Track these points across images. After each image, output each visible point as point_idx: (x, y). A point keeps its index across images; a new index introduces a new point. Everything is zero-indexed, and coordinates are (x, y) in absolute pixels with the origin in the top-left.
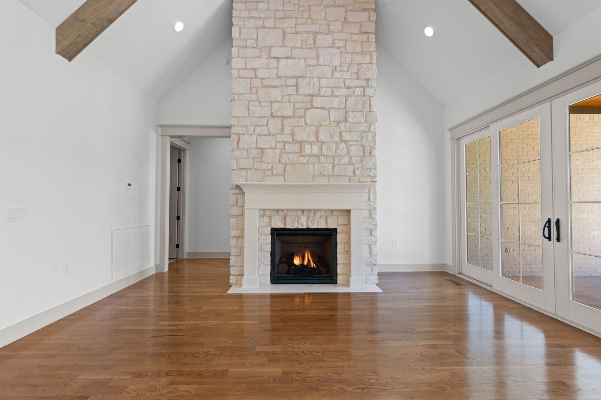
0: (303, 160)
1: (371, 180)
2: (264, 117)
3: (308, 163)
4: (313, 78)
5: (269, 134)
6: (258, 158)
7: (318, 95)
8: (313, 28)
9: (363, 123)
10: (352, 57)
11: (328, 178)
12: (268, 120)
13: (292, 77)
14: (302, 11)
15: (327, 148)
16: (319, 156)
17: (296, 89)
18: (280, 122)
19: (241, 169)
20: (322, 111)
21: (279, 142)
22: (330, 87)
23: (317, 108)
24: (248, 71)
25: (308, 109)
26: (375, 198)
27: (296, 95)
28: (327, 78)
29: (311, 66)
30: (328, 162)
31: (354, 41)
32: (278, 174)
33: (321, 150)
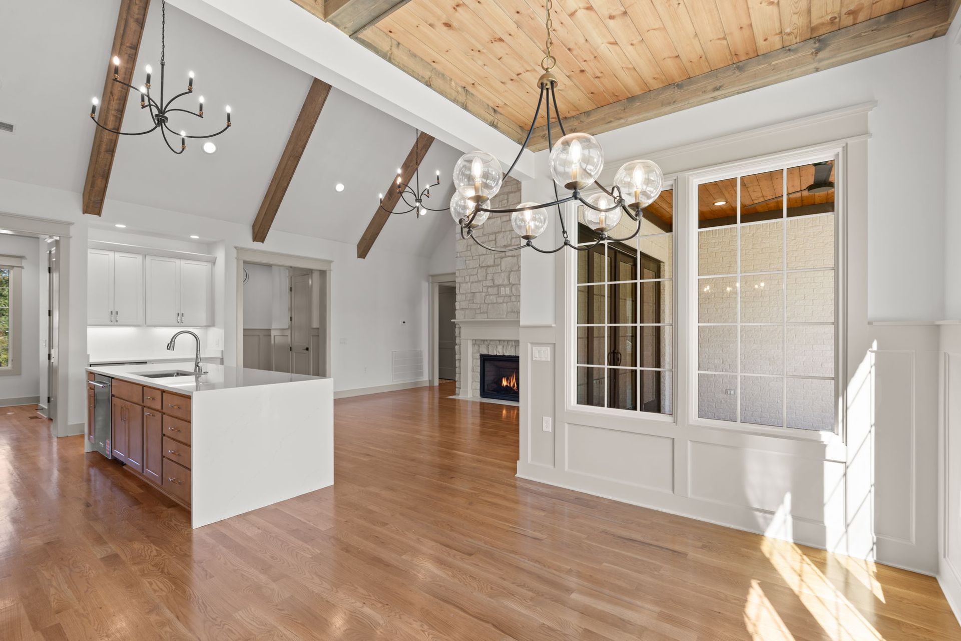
0: (500, 300)
2: (475, 268)
3: (503, 302)
4: (506, 231)
5: (479, 281)
11: (517, 313)
12: (477, 270)
13: (492, 234)
15: (517, 289)
16: (511, 296)
17: (495, 243)
18: (485, 271)
19: (462, 309)
20: (513, 258)
21: (485, 287)
22: (518, 237)
23: (509, 256)
25: (503, 258)
29: (505, 222)
30: (517, 300)
32: (484, 312)
33: (512, 291)
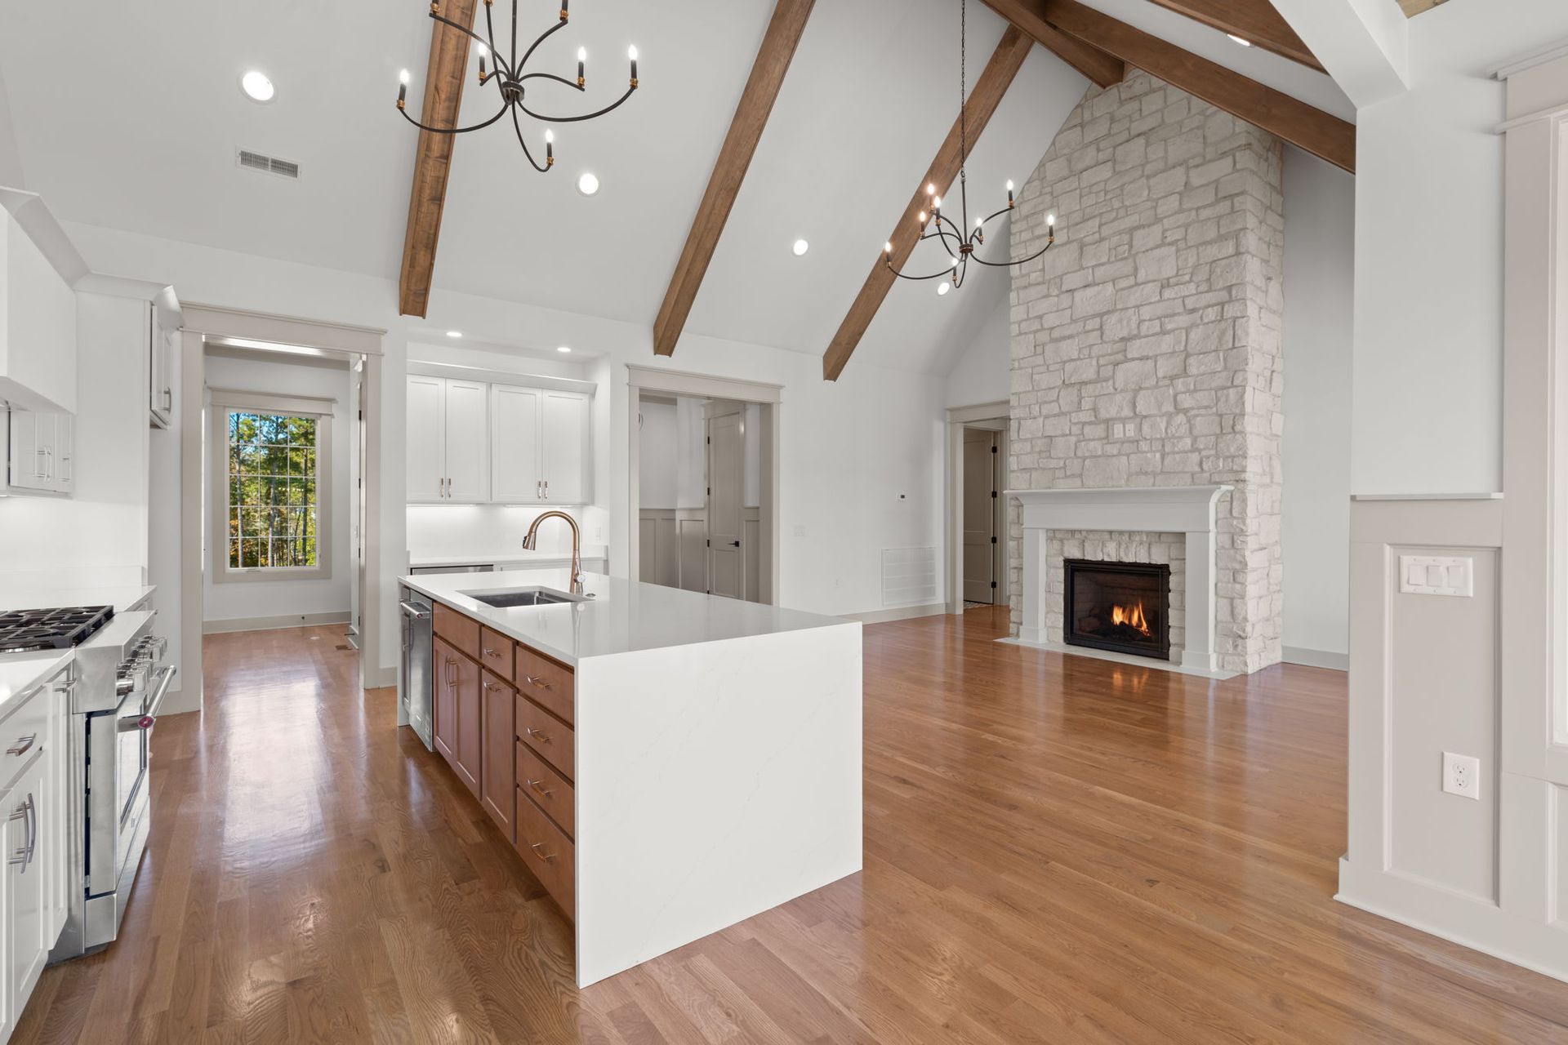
0: (1112, 449)
1: (1234, 478)
2: (1054, 388)
3: (1120, 454)
4: (1127, 308)
5: (1061, 414)
6: (1045, 452)
7: (1137, 336)
8: (1128, 223)
9: (1220, 372)
10: (1198, 254)
11: (1154, 478)
12: (1059, 392)
13: (1094, 316)
14: (1111, 200)
15: (1152, 427)
17: (1100, 334)
18: (1076, 392)
19: (1024, 469)
20: (1142, 362)
21: (1076, 424)
22: (1158, 318)
23: (1133, 359)
24: (1031, 321)
25: (1118, 364)
26: (1244, 511)
27: (1101, 343)
28: (1151, 303)
29: (1125, 289)
30: (1154, 449)
31: (1202, 221)
32: (1073, 476)
33: (1141, 430)
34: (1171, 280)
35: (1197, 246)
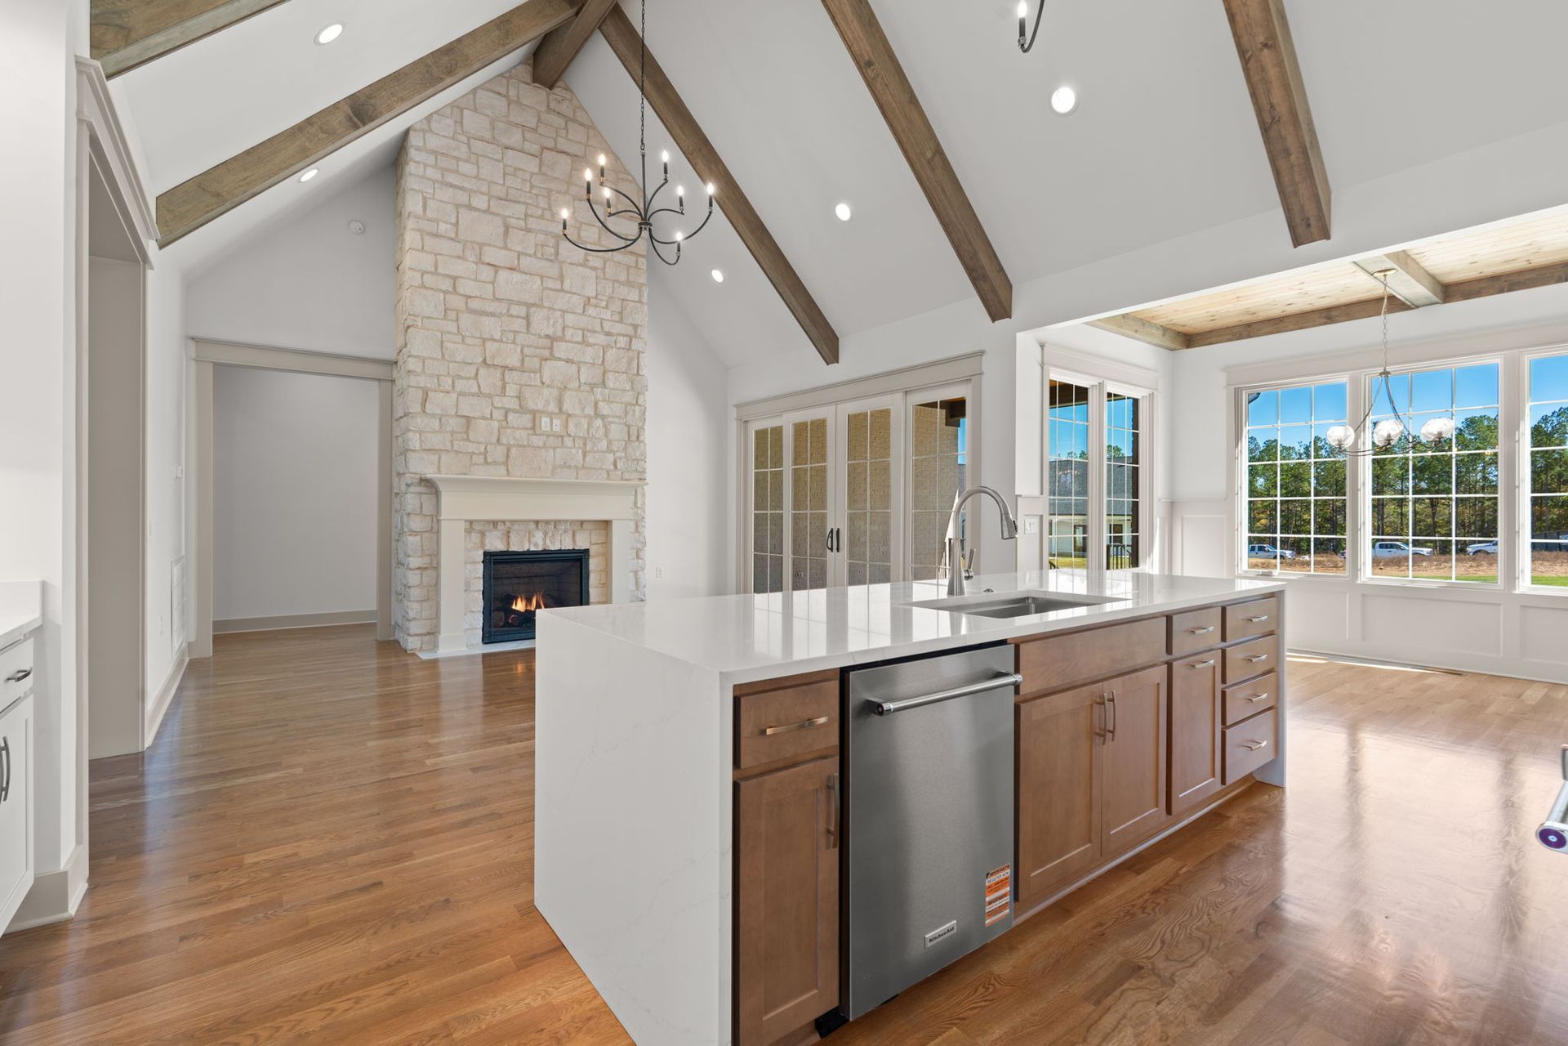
0: (537, 441)
1: (639, 477)
2: (470, 364)
3: (545, 446)
4: (554, 309)
5: (480, 394)
6: (460, 433)
7: (562, 339)
9: (628, 391)
11: (577, 472)
12: (477, 370)
13: (519, 303)
14: (537, 195)
15: (576, 426)
17: (525, 323)
18: (499, 375)
19: (430, 450)
20: (568, 365)
21: (497, 408)
22: (580, 329)
23: (560, 359)
24: (440, 277)
25: (546, 360)
26: (644, 503)
27: (526, 333)
28: (575, 313)
29: (551, 289)
30: (577, 445)
31: (615, 262)
32: (495, 463)
33: (566, 427)
34: (592, 300)
35: (614, 281)
